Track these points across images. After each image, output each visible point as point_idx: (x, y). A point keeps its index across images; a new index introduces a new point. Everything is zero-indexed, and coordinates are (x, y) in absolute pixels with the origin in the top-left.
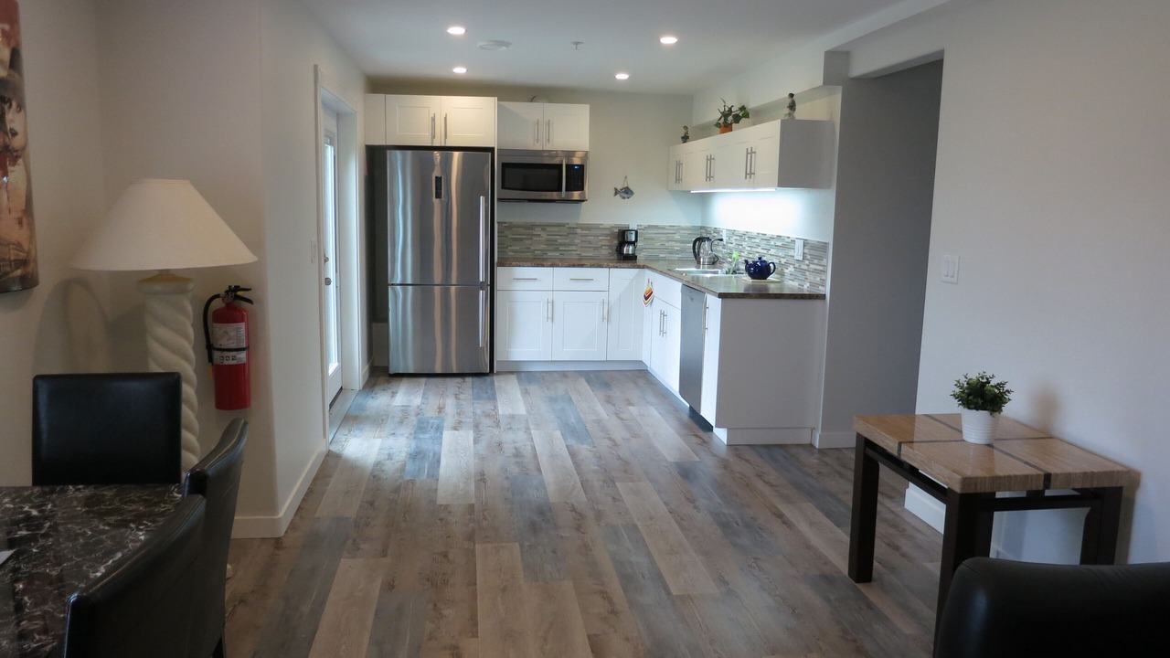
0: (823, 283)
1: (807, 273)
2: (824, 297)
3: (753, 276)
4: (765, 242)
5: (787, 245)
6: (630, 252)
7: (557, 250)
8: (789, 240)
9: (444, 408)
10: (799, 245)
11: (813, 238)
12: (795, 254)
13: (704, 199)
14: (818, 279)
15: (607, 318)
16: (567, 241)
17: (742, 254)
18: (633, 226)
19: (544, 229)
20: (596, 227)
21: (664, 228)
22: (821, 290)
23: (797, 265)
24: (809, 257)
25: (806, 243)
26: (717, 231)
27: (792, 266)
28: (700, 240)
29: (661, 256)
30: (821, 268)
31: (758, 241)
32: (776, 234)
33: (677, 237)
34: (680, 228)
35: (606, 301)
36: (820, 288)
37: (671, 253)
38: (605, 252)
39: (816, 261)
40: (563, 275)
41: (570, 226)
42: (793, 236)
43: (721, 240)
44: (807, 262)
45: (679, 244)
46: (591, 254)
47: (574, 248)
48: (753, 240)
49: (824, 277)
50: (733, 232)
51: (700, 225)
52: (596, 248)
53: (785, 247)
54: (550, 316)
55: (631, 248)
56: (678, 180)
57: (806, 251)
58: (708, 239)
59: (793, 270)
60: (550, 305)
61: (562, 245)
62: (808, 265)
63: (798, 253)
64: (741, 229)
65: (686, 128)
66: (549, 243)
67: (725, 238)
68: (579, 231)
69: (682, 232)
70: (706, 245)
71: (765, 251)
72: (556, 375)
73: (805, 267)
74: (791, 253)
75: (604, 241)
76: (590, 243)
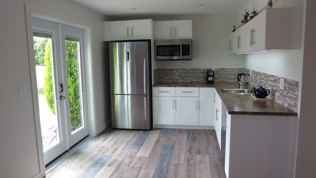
0: (296, 105)
1: (287, 98)
2: (296, 114)
3: (257, 96)
4: (266, 78)
5: (276, 80)
6: (211, 80)
7: (182, 79)
8: (277, 78)
9: (117, 150)
10: (282, 81)
11: (291, 78)
12: (280, 86)
13: (244, 57)
14: (293, 103)
15: (199, 108)
16: (186, 75)
17: (257, 82)
18: (213, 69)
19: (177, 71)
20: (198, 70)
21: (226, 69)
22: (295, 110)
23: (281, 92)
24: (287, 89)
25: (286, 81)
26: (248, 70)
27: (278, 92)
28: (240, 75)
29: (225, 81)
30: (295, 97)
31: (263, 77)
32: (271, 74)
33: (232, 73)
34: (233, 69)
35: (198, 101)
36: (294, 108)
37: (230, 80)
38: (202, 80)
39: (291, 92)
40: (179, 90)
41: (187, 69)
42: (279, 76)
43: (249, 75)
44: (286, 92)
45: (234, 76)
46: (196, 81)
47: (189, 78)
48: (261, 76)
49: (296, 102)
50: (253, 72)
51: (243, 68)
52: (198, 78)
53: (275, 81)
54: (174, 106)
55: (211, 78)
56: (230, 49)
57: (286, 85)
58: (244, 74)
59: (279, 94)
60: (174, 103)
61: (184, 77)
62: (287, 93)
63: (281, 85)
64: (257, 70)
65: (234, 27)
66: (180, 76)
67: (251, 74)
68: (191, 71)
69: (234, 71)
70: (243, 76)
71: (266, 82)
72: (177, 131)
73: (286, 94)
74: (278, 85)
75: (202, 75)
76: (195, 76)
